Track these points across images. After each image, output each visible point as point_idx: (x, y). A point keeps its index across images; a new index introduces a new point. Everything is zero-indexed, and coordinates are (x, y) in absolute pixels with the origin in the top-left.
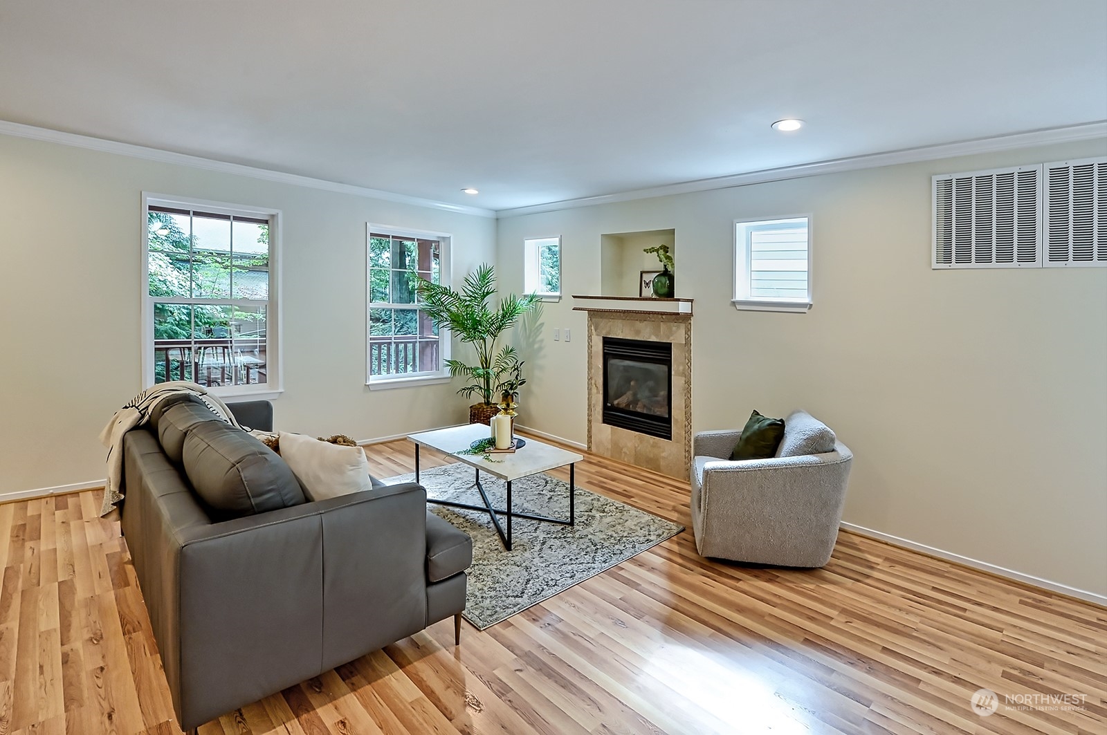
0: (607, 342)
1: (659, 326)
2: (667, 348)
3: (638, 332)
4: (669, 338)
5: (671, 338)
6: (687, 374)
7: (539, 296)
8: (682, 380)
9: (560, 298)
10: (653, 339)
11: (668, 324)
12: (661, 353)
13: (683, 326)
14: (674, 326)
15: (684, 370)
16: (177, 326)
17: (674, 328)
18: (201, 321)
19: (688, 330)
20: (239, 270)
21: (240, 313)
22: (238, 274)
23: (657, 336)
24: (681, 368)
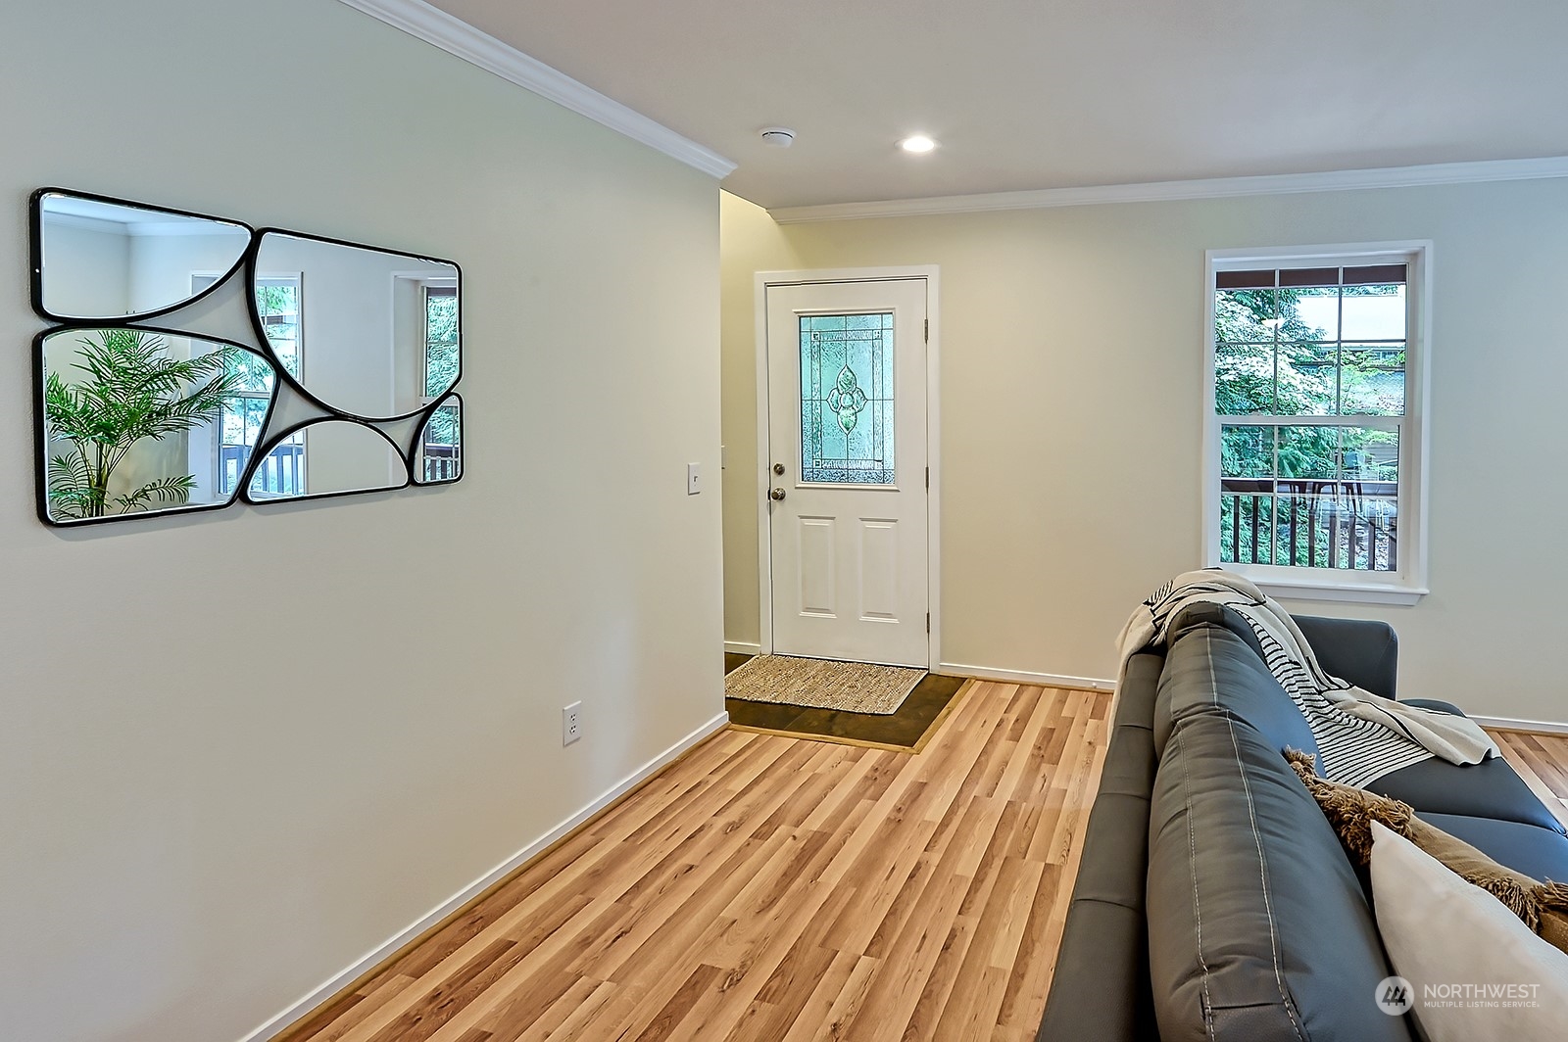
16: (1300, 449)
18: (1328, 444)
20: (1381, 372)
21: (1380, 432)
22: (1379, 377)
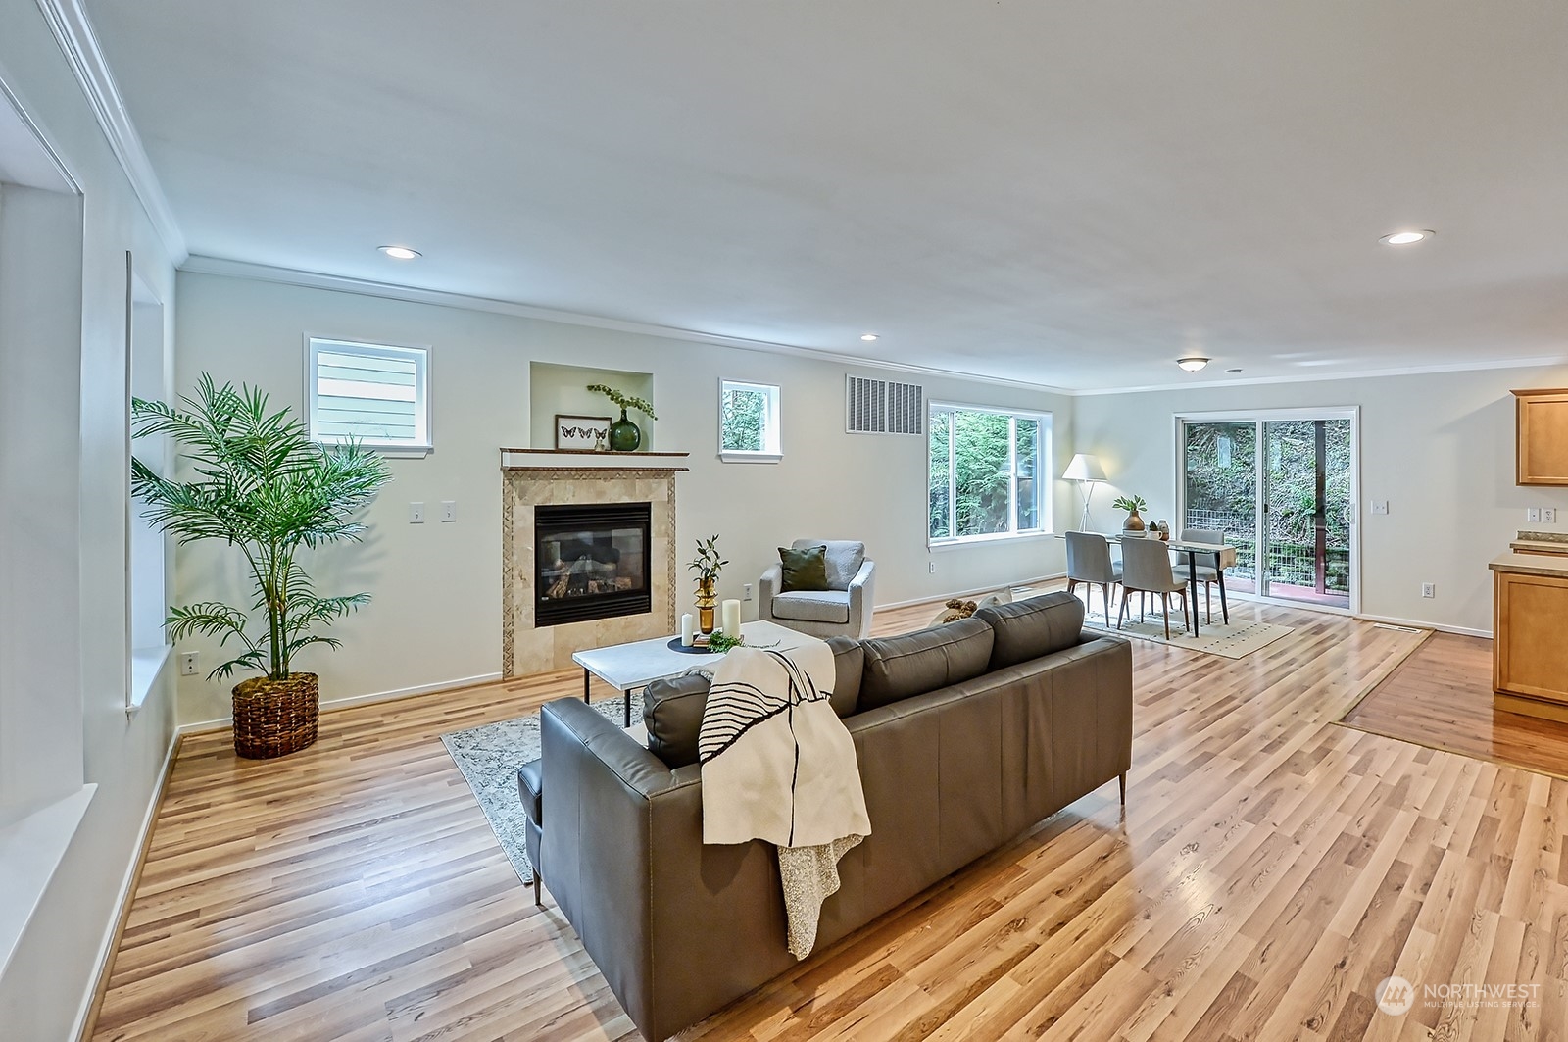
0: (542, 513)
1: (634, 486)
2: (645, 508)
3: (600, 494)
4: (647, 496)
5: (650, 497)
6: (670, 533)
7: (365, 447)
8: (666, 541)
9: (430, 451)
10: (626, 500)
11: (646, 481)
12: (637, 515)
13: (665, 483)
14: (653, 483)
15: (667, 529)
17: (654, 486)
19: (672, 486)
23: (631, 496)
24: (664, 528)
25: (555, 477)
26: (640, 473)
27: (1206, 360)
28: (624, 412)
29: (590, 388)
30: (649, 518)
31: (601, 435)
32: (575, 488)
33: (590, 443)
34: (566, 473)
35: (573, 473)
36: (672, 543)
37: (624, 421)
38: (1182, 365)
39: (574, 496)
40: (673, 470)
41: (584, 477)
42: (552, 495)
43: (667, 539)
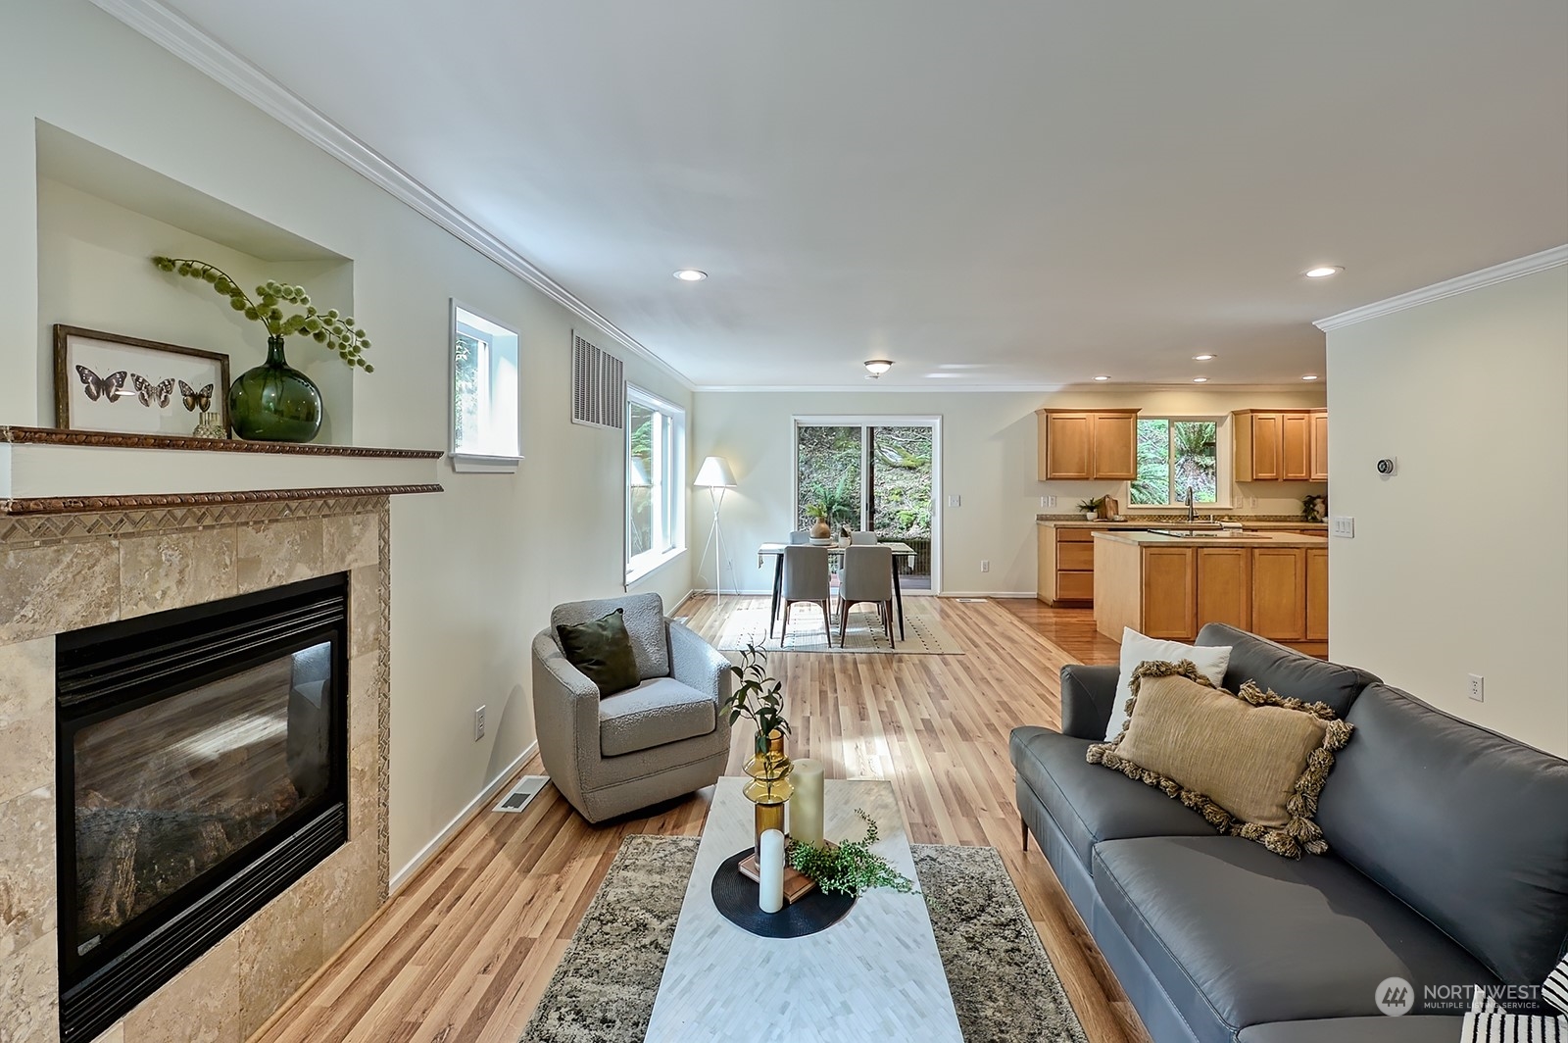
1: (317, 534)
2: (339, 589)
3: (247, 565)
4: (343, 560)
5: (350, 557)
6: (382, 639)
8: (374, 658)
10: (301, 574)
11: (342, 522)
12: (323, 608)
14: (354, 526)
15: (376, 631)
17: (354, 530)
19: (384, 526)
23: (312, 563)
24: (372, 628)
25: (127, 528)
26: (331, 502)
27: (890, 363)
28: (276, 344)
29: (163, 263)
30: (345, 612)
31: (196, 400)
32: (184, 556)
33: (173, 418)
34: (159, 513)
35: (179, 512)
36: (384, 661)
37: (276, 367)
38: (869, 367)
39: (180, 582)
40: (384, 492)
41: (208, 521)
42: (116, 589)
43: (377, 652)
